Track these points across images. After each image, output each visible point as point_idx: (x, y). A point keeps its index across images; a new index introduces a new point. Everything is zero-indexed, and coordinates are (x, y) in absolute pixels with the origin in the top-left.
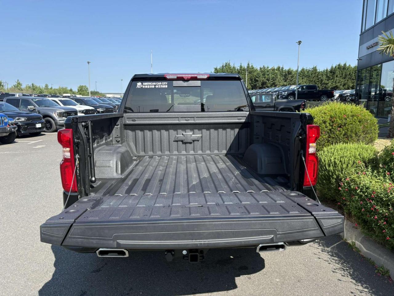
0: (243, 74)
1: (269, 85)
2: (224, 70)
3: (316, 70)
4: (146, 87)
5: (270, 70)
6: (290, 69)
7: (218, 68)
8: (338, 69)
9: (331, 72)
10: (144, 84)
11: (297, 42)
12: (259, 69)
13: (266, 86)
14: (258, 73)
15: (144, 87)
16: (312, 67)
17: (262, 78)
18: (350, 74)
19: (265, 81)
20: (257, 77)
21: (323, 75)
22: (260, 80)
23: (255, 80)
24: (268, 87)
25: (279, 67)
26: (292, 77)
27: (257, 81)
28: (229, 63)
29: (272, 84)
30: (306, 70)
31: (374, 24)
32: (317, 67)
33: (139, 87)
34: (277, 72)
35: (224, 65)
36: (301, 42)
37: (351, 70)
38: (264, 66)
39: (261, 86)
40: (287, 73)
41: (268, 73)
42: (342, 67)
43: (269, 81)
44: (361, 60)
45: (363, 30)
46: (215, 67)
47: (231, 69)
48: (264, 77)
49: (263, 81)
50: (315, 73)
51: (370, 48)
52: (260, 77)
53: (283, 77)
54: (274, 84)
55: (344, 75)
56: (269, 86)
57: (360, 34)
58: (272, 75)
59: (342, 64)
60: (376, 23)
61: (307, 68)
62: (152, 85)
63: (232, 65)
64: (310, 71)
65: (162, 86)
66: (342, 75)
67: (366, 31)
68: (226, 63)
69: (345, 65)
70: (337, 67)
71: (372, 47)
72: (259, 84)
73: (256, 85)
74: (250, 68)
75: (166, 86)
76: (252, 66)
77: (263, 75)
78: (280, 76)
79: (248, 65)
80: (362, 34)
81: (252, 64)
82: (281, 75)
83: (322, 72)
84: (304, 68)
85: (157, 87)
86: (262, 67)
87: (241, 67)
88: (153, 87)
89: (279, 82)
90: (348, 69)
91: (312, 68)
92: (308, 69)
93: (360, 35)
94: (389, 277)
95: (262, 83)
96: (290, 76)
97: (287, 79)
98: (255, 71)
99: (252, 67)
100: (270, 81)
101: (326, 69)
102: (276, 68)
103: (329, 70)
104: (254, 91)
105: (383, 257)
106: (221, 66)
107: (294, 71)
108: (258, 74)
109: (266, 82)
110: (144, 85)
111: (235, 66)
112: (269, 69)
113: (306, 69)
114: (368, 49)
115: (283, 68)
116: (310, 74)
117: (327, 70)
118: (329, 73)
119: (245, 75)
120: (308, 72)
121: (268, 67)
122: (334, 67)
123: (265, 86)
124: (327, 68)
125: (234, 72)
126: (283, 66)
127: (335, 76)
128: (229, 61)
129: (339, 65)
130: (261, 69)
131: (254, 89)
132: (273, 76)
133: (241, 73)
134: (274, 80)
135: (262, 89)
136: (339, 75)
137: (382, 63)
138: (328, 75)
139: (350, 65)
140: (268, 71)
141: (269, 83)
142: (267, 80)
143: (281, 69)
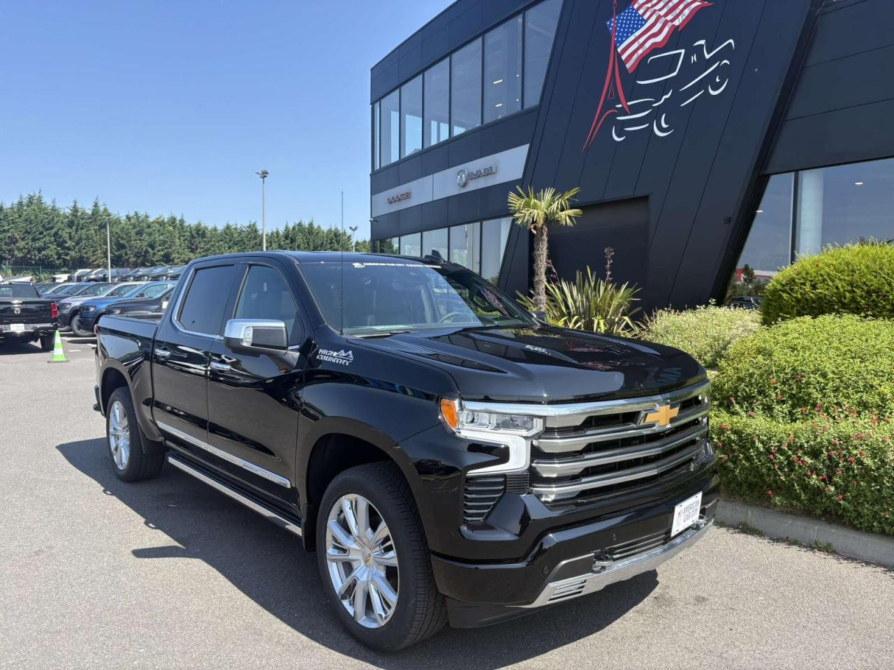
0: (81, 229)
1: (155, 259)
2: (24, 213)
3: (256, 230)
5: (153, 223)
7: (7, 206)
8: (300, 232)
9: (286, 237)
11: (258, 173)
12: (123, 218)
13: (148, 261)
14: (122, 228)
17: (135, 240)
19: (143, 247)
20: (122, 239)
22: (131, 246)
23: (119, 243)
24: (153, 264)
25: (175, 219)
26: (206, 243)
27: (123, 247)
28: (39, 197)
29: (162, 256)
30: (235, 229)
31: (398, 159)
32: (256, 224)
34: (171, 228)
35: (25, 201)
36: (267, 173)
37: (323, 238)
38: (136, 213)
39: (134, 261)
40: (193, 232)
41: (149, 230)
42: (306, 228)
43: (153, 249)
45: (377, 167)
47: (46, 214)
48: (140, 240)
49: (137, 248)
50: (255, 236)
51: (395, 201)
52: (129, 237)
53: (187, 242)
54: (166, 256)
55: (311, 244)
57: (371, 172)
58: (159, 236)
59: (306, 224)
60: (402, 157)
61: (236, 224)
63: (48, 202)
64: (244, 232)
66: (308, 244)
67: (382, 170)
68: (31, 198)
69: (311, 225)
70: (297, 229)
71: (400, 200)
72: (129, 254)
73: (121, 256)
74: (101, 213)
76: (105, 210)
77: (137, 234)
78: (179, 239)
79: (96, 205)
80: (374, 174)
81: (104, 205)
82: (182, 237)
83: (267, 235)
84: (231, 224)
86: (132, 214)
87: (75, 210)
89: (179, 253)
90: (317, 234)
91: (248, 227)
92: (239, 227)
93: (371, 175)
95: (136, 252)
96: (202, 239)
98: (117, 222)
99: (106, 213)
100: (156, 250)
101: (275, 230)
102: (166, 220)
103: (281, 232)
106: (16, 202)
107: (210, 228)
108: (124, 230)
109: (147, 250)
111: (58, 206)
112: (151, 220)
113: (234, 227)
114: (391, 202)
115: (182, 221)
116: (245, 239)
117: (277, 233)
118: (283, 239)
119: (87, 230)
120: (240, 234)
121: (147, 217)
122: (291, 226)
123: (144, 260)
124: (277, 229)
125: (55, 221)
126: (182, 216)
127: (296, 246)
128: (39, 192)
129: (300, 225)
130: (128, 218)
132: (162, 237)
133: (77, 225)
134: (166, 248)
136: (302, 245)
137: (421, 232)
138: (282, 243)
139: (319, 227)
140: (149, 227)
141: (154, 254)
142: (149, 245)
143: (178, 222)
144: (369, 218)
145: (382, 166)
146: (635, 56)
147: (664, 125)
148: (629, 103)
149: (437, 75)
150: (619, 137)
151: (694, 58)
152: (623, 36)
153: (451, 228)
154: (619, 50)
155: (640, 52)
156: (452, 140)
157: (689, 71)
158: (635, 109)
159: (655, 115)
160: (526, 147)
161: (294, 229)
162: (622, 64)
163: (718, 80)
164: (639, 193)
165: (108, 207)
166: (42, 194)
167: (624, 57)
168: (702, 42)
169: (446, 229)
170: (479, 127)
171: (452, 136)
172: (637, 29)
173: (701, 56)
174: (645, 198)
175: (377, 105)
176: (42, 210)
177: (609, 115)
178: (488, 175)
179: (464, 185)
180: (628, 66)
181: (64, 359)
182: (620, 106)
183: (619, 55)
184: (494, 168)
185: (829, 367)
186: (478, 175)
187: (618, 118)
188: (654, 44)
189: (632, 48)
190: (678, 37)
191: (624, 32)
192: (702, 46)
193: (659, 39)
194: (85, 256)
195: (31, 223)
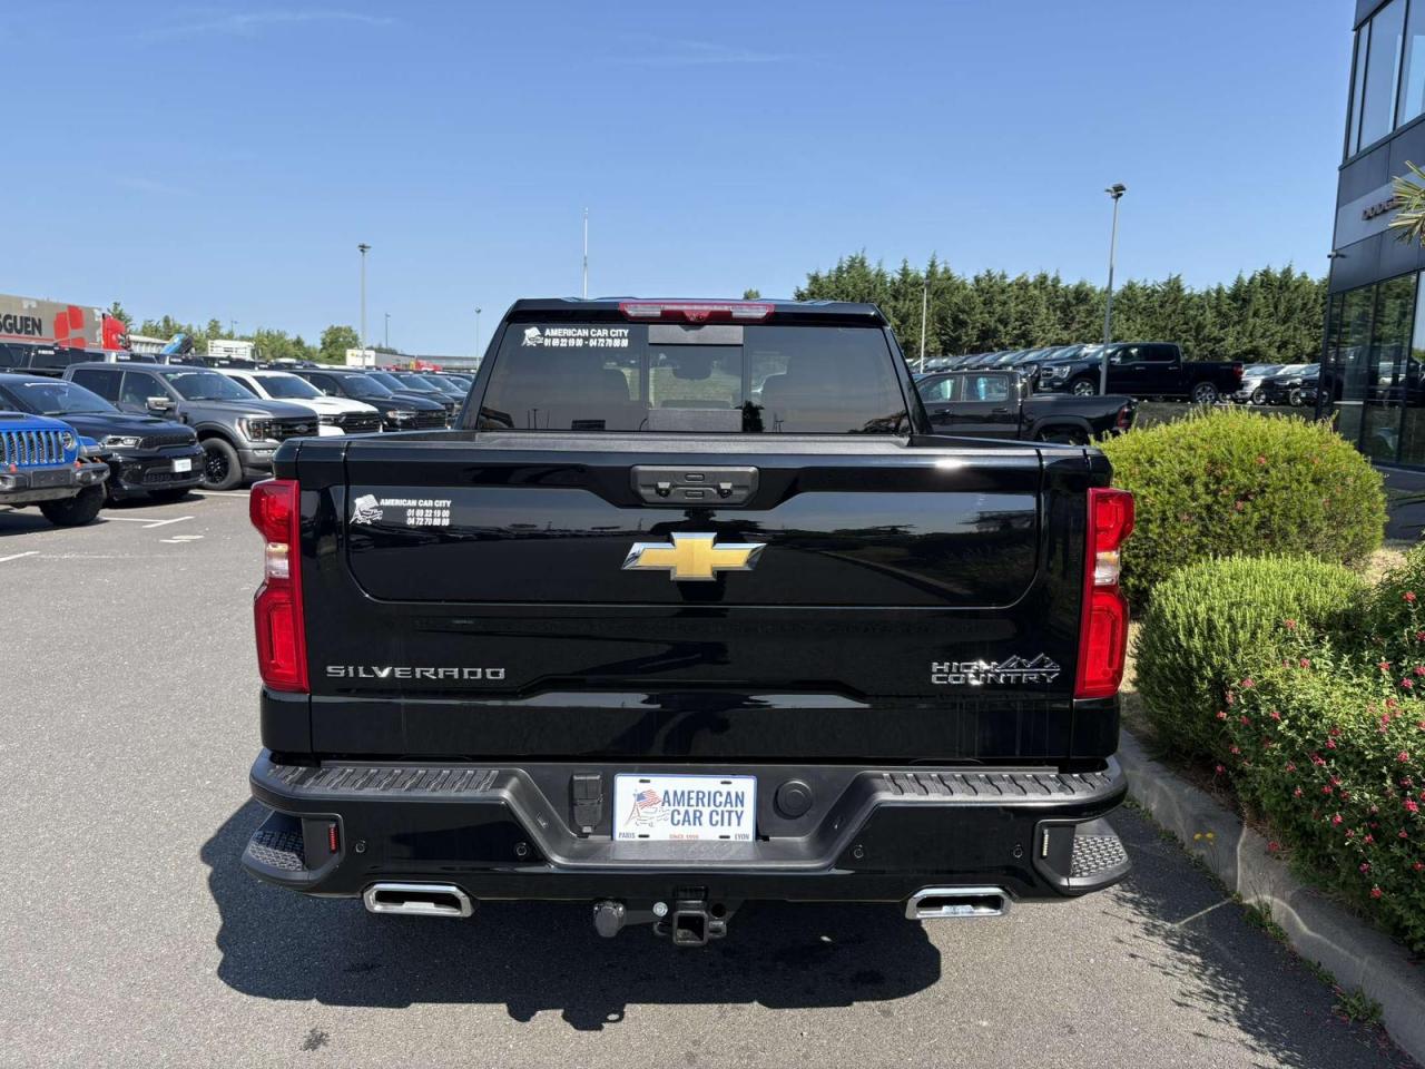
0: (911, 300)
1: (1006, 340)
2: (843, 282)
3: (1180, 289)
4: (556, 343)
5: (1010, 285)
6: (1082, 284)
7: (824, 273)
8: (1262, 286)
9: (1234, 296)
10: (547, 332)
11: (1108, 191)
12: (970, 281)
13: (997, 345)
14: (965, 296)
15: (547, 342)
16: (1165, 280)
17: (981, 313)
18: (1305, 304)
19: (992, 324)
20: (963, 312)
21: (1203, 307)
22: (974, 322)
23: (955, 320)
24: (1002, 347)
25: (1045, 277)
26: (1090, 313)
27: (963, 324)
28: (863, 258)
29: (1017, 335)
30: (1144, 289)
31: (1390, 130)
32: (1181, 278)
33: (529, 343)
34: (1036, 292)
35: (845, 266)
36: (1124, 189)
37: (1308, 293)
38: (988, 271)
39: (978, 343)
40: (1070, 297)
41: (1004, 297)
42: (1276, 279)
43: (1005, 326)
44: (1343, 256)
45: (1353, 152)
46: (813, 273)
47: (868, 281)
48: (989, 312)
49: (983, 325)
50: (1176, 299)
51: (1376, 215)
52: (973, 309)
53: (1058, 312)
54: (1024, 335)
55: (1282, 308)
56: (1008, 343)
57: (1341, 163)
58: (1017, 305)
59: (1277, 271)
60: (1399, 125)
61: (1145, 281)
62: (575, 338)
63: (872, 265)
64: (1158, 292)
65: (609, 341)
66: (1276, 308)
67: (1360, 155)
68: (853, 260)
69: (1287, 273)
70: (1258, 282)
71: (1385, 211)
72: (970, 335)
73: (959, 338)
74: (939, 276)
75: (625, 343)
76: (946, 271)
77: (985, 304)
78: (1048, 309)
79: (933, 265)
80: (1347, 166)
81: (945, 263)
82: (1051, 304)
83: (1200, 296)
84: (1135, 281)
85: (593, 343)
86: (982, 274)
87: (905, 273)
88: (580, 343)
89: (1043, 331)
90: (1297, 288)
91: (1165, 284)
92: (1149, 284)
93: (1341, 169)
94: (1381, 1028)
95: (983, 332)
96: (1082, 308)
97: (1073, 319)
98: (958, 288)
99: (945, 276)
100: (1009, 328)
101: (1215, 287)
102: (1031, 280)
103: (1226, 291)
104: (950, 360)
105: (1362, 958)
106: (835, 267)
107: (1098, 289)
108: (967, 299)
109: (996, 327)
110: (548, 337)
111: (885, 269)
112: (1008, 281)
113: (1141, 285)
114: (1369, 218)
115: (1056, 280)
116: (1156, 304)
117: (1219, 291)
118: (1228, 301)
119: (918, 302)
120: (1149, 297)
121: (1003, 277)
122: (1246, 278)
123: (990, 342)
124: (1220, 284)
125: (878, 290)
127: (1251, 314)
128: (864, 251)
129: (1266, 273)
130: (977, 280)
131: (951, 355)
132: (1021, 307)
133: (905, 296)
134: (1024, 324)
135: (981, 355)
136: (1262, 310)
138: (1225, 308)
139: (1304, 276)
140: (1003, 291)
141: (1007, 333)
142: (1000, 321)
143: (1049, 282)
144: (1330, 252)
145: (1363, 147)
161: (1252, 280)
165: (950, 266)
166: (866, 255)
175: (1365, 30)
176: (865, 276)
194: (911, 339)
195: (847, 296)
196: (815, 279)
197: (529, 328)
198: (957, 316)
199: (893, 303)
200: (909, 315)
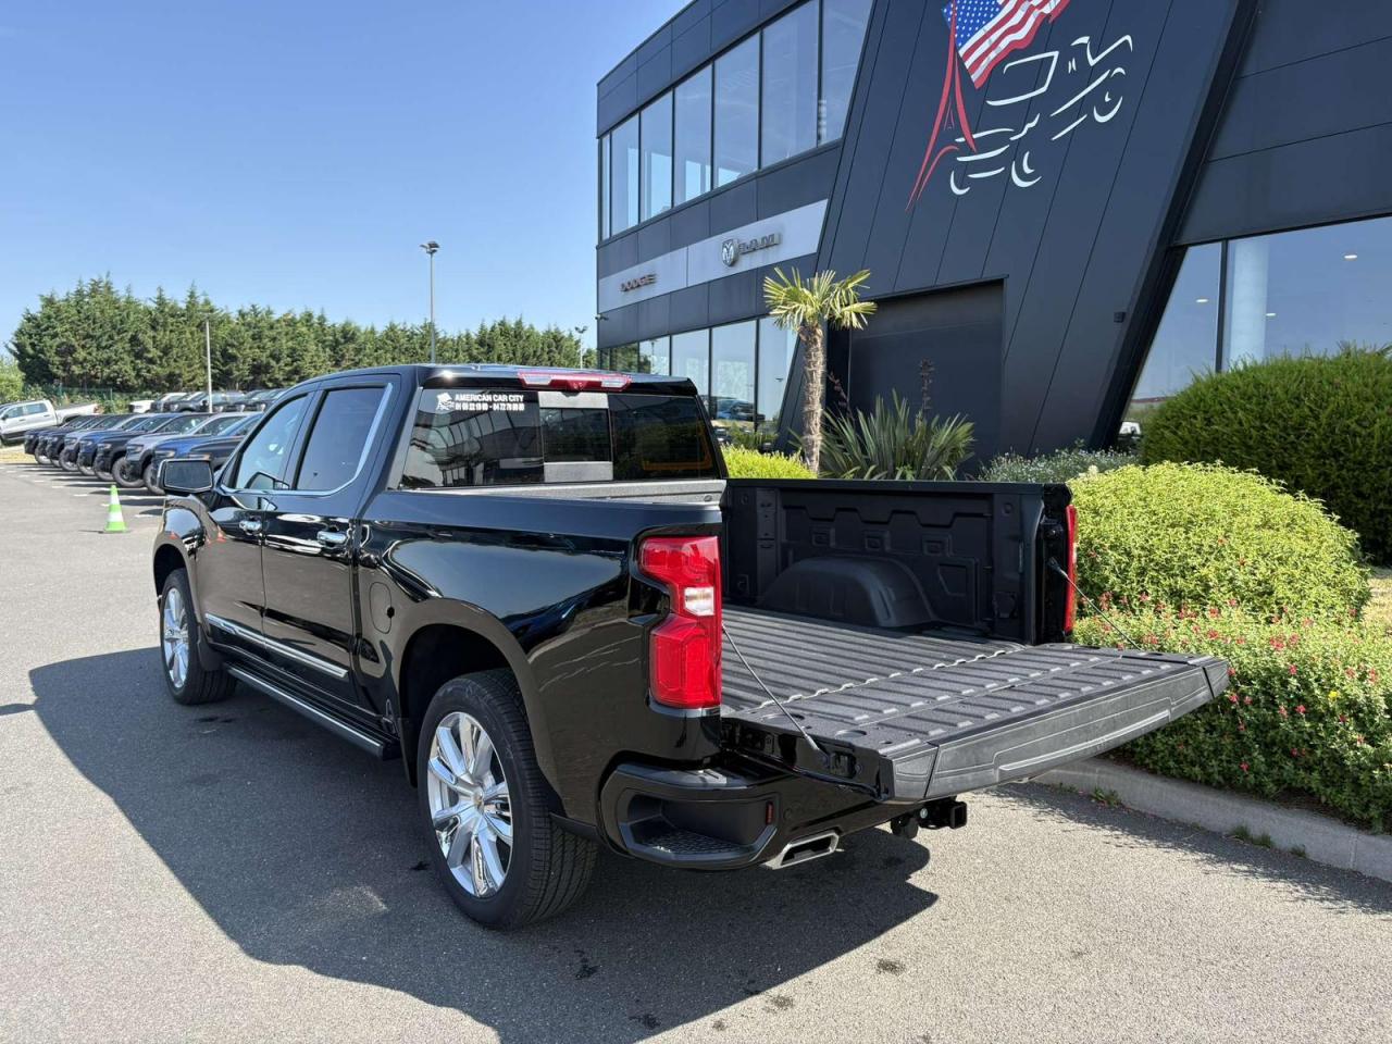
0: (171, 331)
1: (279, 376)
2: (86, 307)
3: (435, 333)
4: (465, 407)
5: (278, 321)
6: (347, 324)
7: (60, 296)
8: (501, 335)
9: (481, 343)
10: (457, 397)
11: (423, 246)
12: (234, 315)
13: (270, 380)
14: (232, 330)
15: (458, 406)
16: (422, 324)
17: (251, 348)
18: (535, 352)
19: (264, 359)
20: (232, 346)
21: (457, 350)
22: (245, 357)
23: (224, 352)
24: (278, 385)
25: (311, 315)
26: (358, 351)
27: (233, 358)
28: (107, 283)
29: (290, 371)
30: (403, 331)
31: (636, 223)
32: (435, 323)
33: (443, 407)
34: (304, 329)
35: (86, 290)
36: (437, 246)
37: (537, 343)
38: (253, 306)
39: (251, 378)
40: (339, 336)
41: (273, 333)
42: (511, 329)
43: (278, 362)
45: (606, 236)
46: (47, 294)
47: (117, 308)
48: (259, 347)
49: (254, 360)
51: (632, 288)
52: (242, 343)
53: (327, 350)
54: (296, 371)
55: (519, 354)
56: (281, 378)
57: (597, 243)
58: (287, 341)
59: (511, 323)
61: (405, 323)
62: (481, 402)
63: (120, 290)
64: (416, 334)
65: (509, 405)
66: (514, 354)
67: (613, 239)
68: (95, 284)
69: (519, 323)
70: (498, 330)
71: (639, 286)
72: (241, 370)
73: (229, 373)
74: (200, 307)
75: (522, 407)
76: (207, 302)
77: (254, 339)
78: (317, 345)
79: (192, 295)
80: (602, 246)
81: (204, 294)
82: (320, 342)
83: (452, 340)
84: (396, 323)
85: (496, 407)
86: (248, 307)
87: (161, 302)
88: (485, 407)
89: (315, 367)
90: (528, 337)
91: (422, 327)
92: (408, 328)
93: (597, 248)
95: (254, 366)
96: (351, 346)
97: (343, 356)
98: (222, 321)
99: (207, 308)
100: (282, 364)
101: (464, 333)
102: (298, 318)
103: (474, 337)
104: (222, 395)
106: (73, 290)
107: (363, 330)
108: (232, 333)
109: (269, 363)
110: (458, 401)
111: (136, 296)
112: (275, 317)
113: (401, 327)
114: (626, 290)
115: (322, 319)
116: (417, 346)
117: (468, 336)
118: (477, 346)
119: (181, 333)
120: (410, 338)
121: (269, 312)
122: (489, 328)
123: (264, 378)
124: (467, 330)
125: (132, 319)
126: (323, 310)
127: (496, 357)
128: (108, 276)
129: (502, 324)
130: (242, 314)
131: (222, 390)
132: (290, 344)
133: (165, 325)
134: (296, 360)
135: (251, 393)
136: (504, 356)
137: (670, 334)
138: (475, 352)
139: (532, 327)
140: (272, 327)
141: (280, 369)
142: (272, 356)
143: (315, 320)
144: (595, 315)
145: (614, 233)
146: (985, 63)
147: (1027, 170)
148: (975, 136)
149: (694, 92)
150: (961, 188)
151: (1072, 65)
152: (967, 31)
153: (714, 330)
154: (962, 52)
155: (993, 55)
156: (715, 195)
157: (1066, 84)
158: (985, 145)
159: (1014, 155)
160: (824, 203)
161: (493, 329)
162: (966, 74)
163: (1107, 99)
164: (989, 275)
165: (210, 298)
166: (111, 279)
167: (968, 64)
168: (1085, 40)
169: (707, 331)
170: (755, 174)
171: (715, 187)
172: (988, 20)
173: (1082, 61)
174: (998, 283)
175: (606, 139)
176: (112, 302)
177: (945, 154)
178: (767, 247)
179: (733, 263)
180: (974, 77)
181: (124, 528)
182: (961, 140)
183: (961, 61)
184: (776, 237)
185: (1134, 540)
186: (752, 248)
187: (960, 159)
188: (1011, 43)
189: (980, 50)
190: (1049, 32)
191: (968, 25)
192: (1084, 45)
193: (1020, 35)
194: (177, 372)
195: (94, 323)
196: (49, 302)
197: (440, 393)
198: (225, 350)
199: (151, 333)
200: (171, 347)
